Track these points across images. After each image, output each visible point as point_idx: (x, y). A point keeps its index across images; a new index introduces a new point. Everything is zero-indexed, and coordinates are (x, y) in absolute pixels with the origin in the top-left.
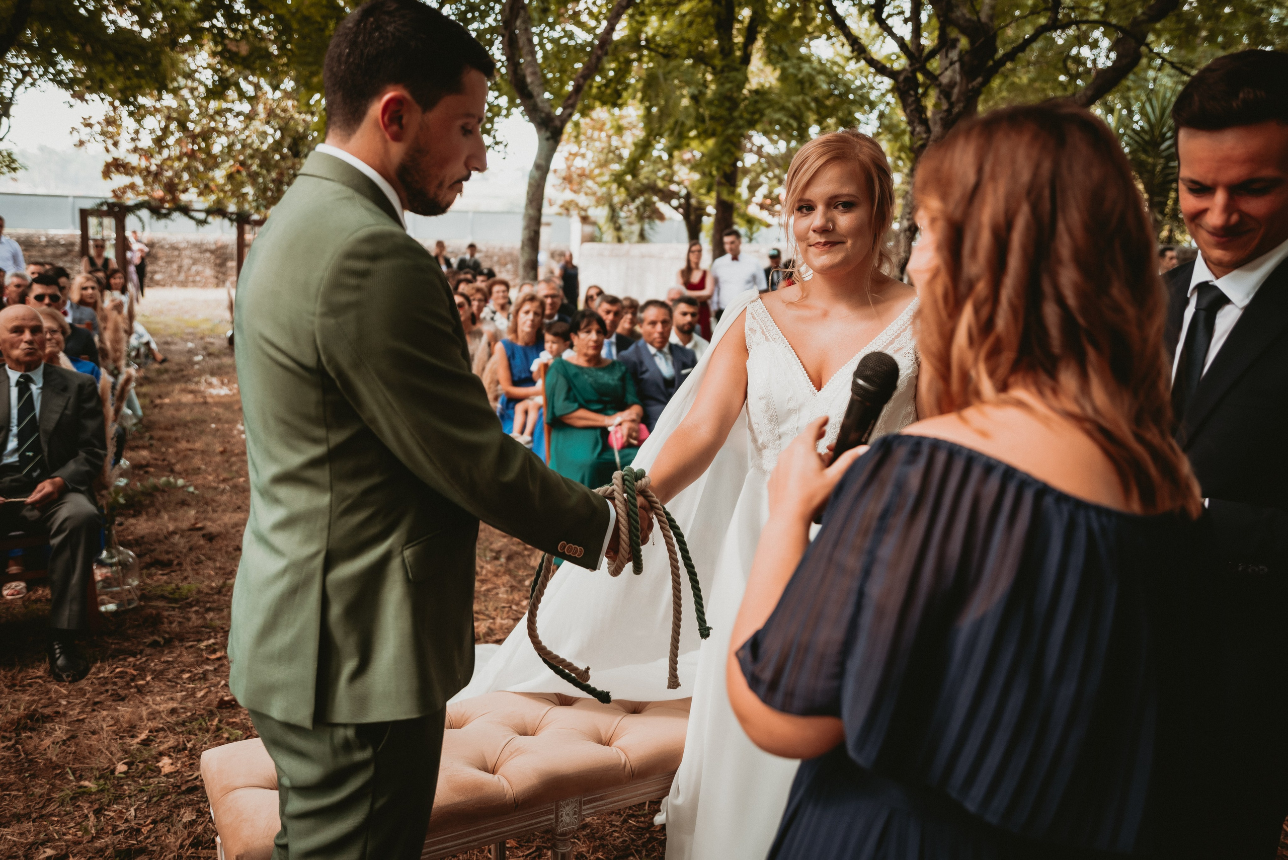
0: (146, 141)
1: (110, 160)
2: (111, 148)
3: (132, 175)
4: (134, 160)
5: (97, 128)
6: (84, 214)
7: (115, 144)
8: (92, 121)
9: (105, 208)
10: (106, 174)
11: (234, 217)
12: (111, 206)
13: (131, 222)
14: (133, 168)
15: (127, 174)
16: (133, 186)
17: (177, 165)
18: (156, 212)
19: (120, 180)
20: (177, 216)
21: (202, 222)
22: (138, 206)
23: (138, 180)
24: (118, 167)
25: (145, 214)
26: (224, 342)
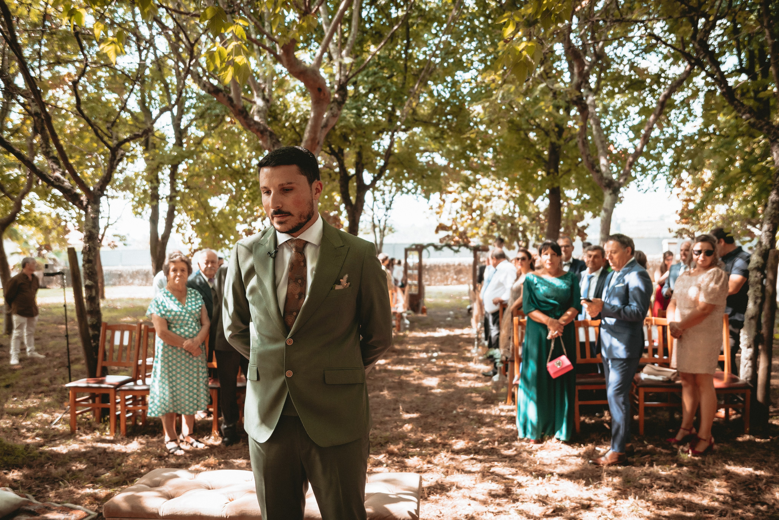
0: (454, 215)
1: (438, 225)
2: (439, 219)
4: (448, 224)
5: (435, 210)
6: (406, 250)
7: (440, 217)
8: (433, 208)
9: (414, 247)
10: (437, 231)
11: (474, 248)
12: (417, 246)
13: (424, 252)
14: (448, 227)
15: (446, 230)
16: (448, 236)
17: (466, 224)
18: (436, 248)
19: (443, 234)
20: (446, 249)
21: (457, 251)
22: (429, 245)
23: (450, 233)
24: (441, 227)
25: (431, 249)
26: (466, 311)
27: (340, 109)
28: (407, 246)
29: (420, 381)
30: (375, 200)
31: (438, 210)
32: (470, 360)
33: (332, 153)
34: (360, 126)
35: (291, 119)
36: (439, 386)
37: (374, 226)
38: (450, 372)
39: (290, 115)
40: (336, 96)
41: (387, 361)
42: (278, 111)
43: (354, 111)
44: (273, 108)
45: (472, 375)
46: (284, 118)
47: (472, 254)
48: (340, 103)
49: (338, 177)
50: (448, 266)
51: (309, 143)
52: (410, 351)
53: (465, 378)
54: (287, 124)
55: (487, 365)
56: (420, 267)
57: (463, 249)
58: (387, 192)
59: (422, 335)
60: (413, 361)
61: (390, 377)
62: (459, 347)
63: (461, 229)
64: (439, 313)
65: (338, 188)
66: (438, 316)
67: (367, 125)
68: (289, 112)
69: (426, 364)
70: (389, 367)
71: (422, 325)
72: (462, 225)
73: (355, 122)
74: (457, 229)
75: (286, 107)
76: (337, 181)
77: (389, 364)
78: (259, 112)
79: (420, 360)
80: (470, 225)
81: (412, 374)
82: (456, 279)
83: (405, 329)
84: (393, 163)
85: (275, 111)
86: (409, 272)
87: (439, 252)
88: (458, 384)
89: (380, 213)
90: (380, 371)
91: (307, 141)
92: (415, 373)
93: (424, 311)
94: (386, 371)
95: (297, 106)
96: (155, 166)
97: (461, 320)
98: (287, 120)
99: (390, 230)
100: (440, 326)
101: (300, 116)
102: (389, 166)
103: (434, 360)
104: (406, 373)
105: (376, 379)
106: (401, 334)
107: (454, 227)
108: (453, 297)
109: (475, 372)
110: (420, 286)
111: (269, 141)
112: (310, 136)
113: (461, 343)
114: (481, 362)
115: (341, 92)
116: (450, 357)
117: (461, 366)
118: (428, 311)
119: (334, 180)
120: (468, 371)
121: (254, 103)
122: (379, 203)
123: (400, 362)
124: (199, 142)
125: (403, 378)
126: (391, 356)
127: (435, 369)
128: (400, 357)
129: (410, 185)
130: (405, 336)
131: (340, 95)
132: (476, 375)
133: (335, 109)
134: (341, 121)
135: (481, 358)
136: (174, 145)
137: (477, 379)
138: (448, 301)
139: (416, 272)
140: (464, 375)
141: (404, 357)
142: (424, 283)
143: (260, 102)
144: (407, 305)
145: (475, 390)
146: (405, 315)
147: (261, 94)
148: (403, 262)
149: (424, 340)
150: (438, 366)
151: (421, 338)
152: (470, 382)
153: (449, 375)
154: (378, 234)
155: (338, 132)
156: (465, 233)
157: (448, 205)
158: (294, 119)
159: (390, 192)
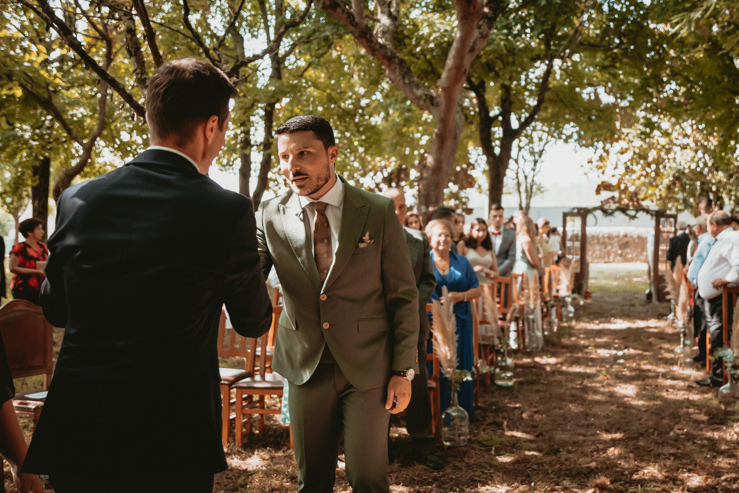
0: (622, 170)
1: (600, 183)
2: (601, 175)
3: (612, 191)
4: (614, 182)
5: (595, 164)
7: (603, 173)
8: (593, 160)
9: (576, 211)
10: (598, 192)
11: (654, 213)
12: (580, 209)
13: (590, 218)
14: (613, 186)
15: (610, 190)
16: (613, 198)
17: (638, 183)
18: (605, 212)
19: (606, 195)
20: (618, 214)
21: (633, 217)
22: (595, 209)
23: (616, 194)
24: (605, 186)
25: (599, 213)
26: (644, 297)
27: (490, 28)
28: (566, 210)
29: (612, 389)
30: (520, 148)
31: (600, 164)
32: (672, 362)
33: (472, 87)
34: (512, 51)
35: (422, 42)
36: (639, 396)
37: (519, 185)
38: (648, 377)
39: (422, 37)
40: (486, 10)
41: (560, 360)
42: (406, 33)
43: (505, 31)
44: (401, 29)
45: (681, 383)
46: (414, 42)
47: (653, 222)
48: (491, 21)
49: (478, 120)
50: (610, 237)
51: (453, 72)
52: (587, 347)
53: (673, 387)
54: (418, 49)
55: (699, 370)
56: (583, 238)
57: (641, 215)
58: (536, 139)
59: (594, 326)
60: (594, 362)
61: (567, 381)
62: (650, 344)
63: (632, 189)
64: (607, 299)
65: (477, 134)
66: (605, 302)
67: (521, 50)
68: (421, 33)
69: (611, 366)
70: (564, 368)
71: (590, 314)
72: (633, 184)
73: (505, 46)
74: (626, 188)
75: (416, 27)
76: (475, 124)
77: (562, 364)
78: (384, 33)
79: (602, 361)
80: (644, 184)
81: (598, 379)
82: (621, 255)
83: (570, 319)
84: (551, 100)
85: (402, 31)
86: (569, 244)
87: (609, 218)
88: (664, 394)
89: (526, 167)
90: (553, 373)
91: (450, 70)
92: (601, 378)
93: (587, 295)
94: (561, 373)
95: (431, 25)
96: (249, 105)
97: (639, 308)
98: (417, 45)
99: (539, 189)
100: (615, 316)
101: (435, 39)
102: (544, 105)
103: (621, 361)
104: (589, 376)
105: (550, 383)
106: (565, 324)
107: (622, 187)
108: (621, 278)
109: (684, 379)
110: (583, 263)
111: (398, 71)
112: (455, 63)
113: (652, 340)
114: (689, 365)
115: (492, 5)
116: (642, 357)
117: (661, 369)
118: (593, 295)
119: (471, 123)
120: (674, 378)
121: (378, 21)
122: (525, 153)
123: (577, 362)
124: (300, 74)
125: (587, 383)
126: (563, 354)
127: (627, 373)
128: (575, 355)
129: (569, 129)
130: (571, 328)
131: (490, 9)
132: (687, 384)
133: (485, 28)
134: (489, 44)
135: (688, 360)
136: (271, 77)
137: (689, 388)
138: (615, 283)
139: (578, 244)
140: (669, 382)
141: (580, 355)
142: (589, 258)
143: (385, 20)
144: (572, 287)
145: (691, 403)
146: (569, 300)
147: (386, 10)
148: (560, 230)
149: (600, 333)
150: (632, 370)
151: (593, 330)
152: (682, 393)
153: (649, 381)
154: (524, 195)
155: (483, 60)
156: (636, 194)
157: (613, 158)
158: (427, 42)
159: (540, 139)
